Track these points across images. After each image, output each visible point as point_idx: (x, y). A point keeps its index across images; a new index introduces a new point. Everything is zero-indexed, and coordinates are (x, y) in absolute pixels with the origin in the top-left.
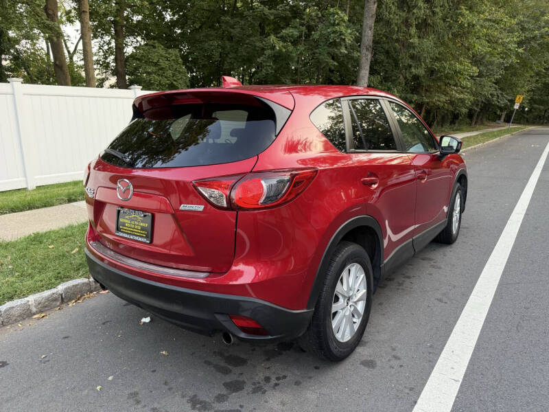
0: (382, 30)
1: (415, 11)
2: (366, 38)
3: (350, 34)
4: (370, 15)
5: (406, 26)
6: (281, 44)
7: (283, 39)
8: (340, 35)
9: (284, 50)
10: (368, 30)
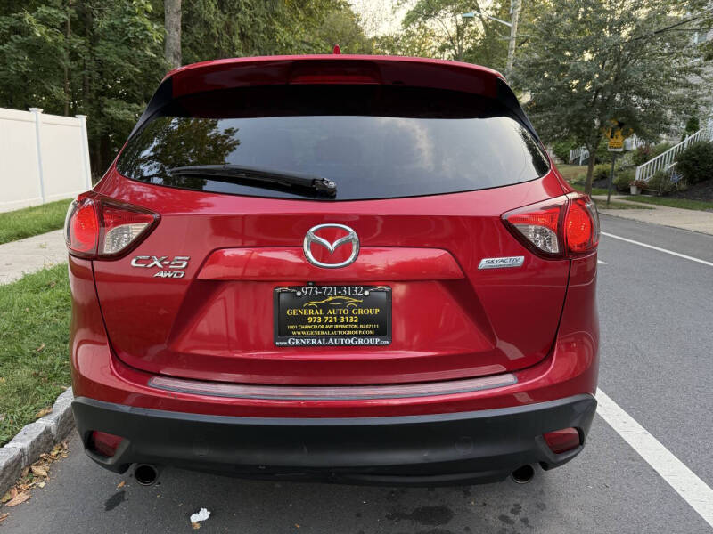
0: (200, 34)
1: (239, 15)
2: (172, 41)
3: (157, 30)
4: (175, 10)
5: (228, 33)
6: (44, 29)
7: (44, 21)
8: (144, 30)
9: (50, 40)
10: (173, 30)
